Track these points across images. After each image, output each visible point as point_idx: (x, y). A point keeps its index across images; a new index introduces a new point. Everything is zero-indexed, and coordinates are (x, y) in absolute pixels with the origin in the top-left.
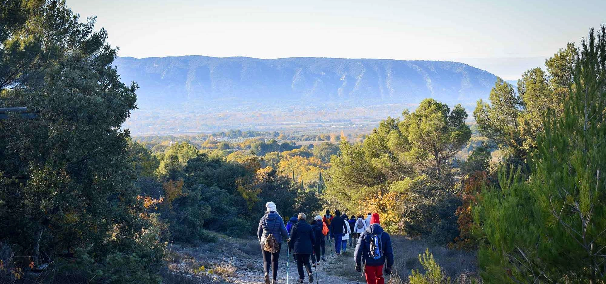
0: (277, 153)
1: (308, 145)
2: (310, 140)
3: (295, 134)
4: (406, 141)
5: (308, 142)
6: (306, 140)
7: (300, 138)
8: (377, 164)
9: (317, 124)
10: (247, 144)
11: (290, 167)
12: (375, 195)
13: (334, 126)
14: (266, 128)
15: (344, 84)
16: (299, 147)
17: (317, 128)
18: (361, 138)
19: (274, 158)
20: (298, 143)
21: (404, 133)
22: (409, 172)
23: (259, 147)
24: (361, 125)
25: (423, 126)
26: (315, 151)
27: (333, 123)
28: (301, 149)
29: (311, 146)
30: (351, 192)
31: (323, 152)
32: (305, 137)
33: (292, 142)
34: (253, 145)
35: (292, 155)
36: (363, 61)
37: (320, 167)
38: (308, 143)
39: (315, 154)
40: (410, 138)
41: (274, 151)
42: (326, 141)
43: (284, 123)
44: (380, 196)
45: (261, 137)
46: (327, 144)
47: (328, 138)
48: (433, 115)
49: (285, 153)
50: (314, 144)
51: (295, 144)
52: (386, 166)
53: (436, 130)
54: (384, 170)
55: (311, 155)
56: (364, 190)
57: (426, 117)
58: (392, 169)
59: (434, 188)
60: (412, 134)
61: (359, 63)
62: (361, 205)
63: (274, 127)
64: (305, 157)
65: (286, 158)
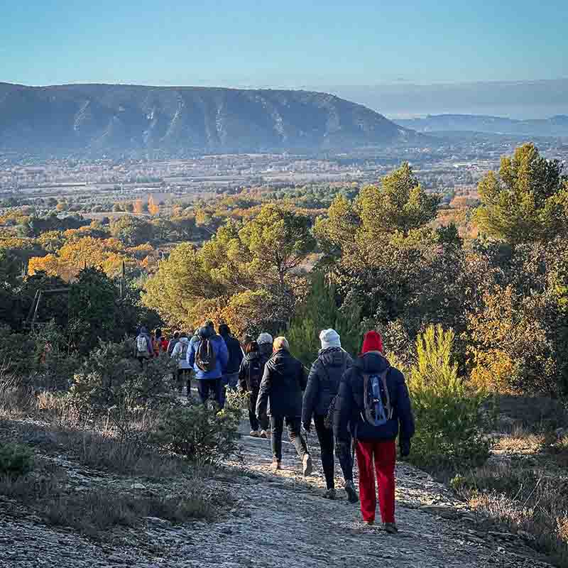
0: (58, 232)
1: (101, 219)
2: (103, 211)
3: (80, 201)
4: (247, 250)
5: (99, 214)
6: (98, 210)
7: (89, 208)
8: (215, 274)
9: (113, 185)
10: (10, 217)
11: (79, 253)
12: (214, 308)
13: (138, 189)
14: (35, 192)
15: (152, 125)
16: (88, 222)
17: (114, 192)
18: (179, 208)
19: (54, 241)
20: (86, 216)
21: (244, 241)
22: (250, 283)
23: (31, 225)
24: (179, 187)
25: (264, 235)
26: (113, 228)
27: (136, 184)
28: (93, 226)
29: (106, 221)
30: (187, 305)
31: (125, 231)
32: (96, 206)
33: (78, 215)
34: (20, 220)
35: (80, 236)
36: (180, 90)
37: (122, 253)
38: (100, 216)
39: (113, 234)
40: (250, 248)
41: (53, 229)
42: (127, 212)
43: (63, 184)
44: (219, 309)
45: (30, 207)
46: (131, 218)
47: (131, 208)
48: (275, 223)
49: (68, 232)
50: (109, 218)
51: (82, 218)
52: (226, 277)
53: (279, 238)
54: (223, 282)
55: (108, 235)
56: (201, 302)
57: (269, 225)
58: (231, 280)
59: (274, 304)
60: (253, 243)
61: (176, 93)
62: (200, 318)
63: (47, 190)
64: (99, 239)
65: (72, 240)
